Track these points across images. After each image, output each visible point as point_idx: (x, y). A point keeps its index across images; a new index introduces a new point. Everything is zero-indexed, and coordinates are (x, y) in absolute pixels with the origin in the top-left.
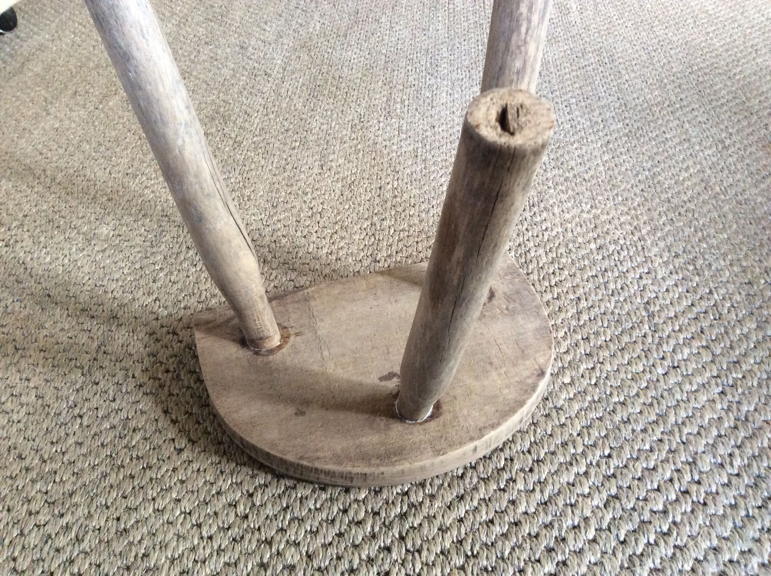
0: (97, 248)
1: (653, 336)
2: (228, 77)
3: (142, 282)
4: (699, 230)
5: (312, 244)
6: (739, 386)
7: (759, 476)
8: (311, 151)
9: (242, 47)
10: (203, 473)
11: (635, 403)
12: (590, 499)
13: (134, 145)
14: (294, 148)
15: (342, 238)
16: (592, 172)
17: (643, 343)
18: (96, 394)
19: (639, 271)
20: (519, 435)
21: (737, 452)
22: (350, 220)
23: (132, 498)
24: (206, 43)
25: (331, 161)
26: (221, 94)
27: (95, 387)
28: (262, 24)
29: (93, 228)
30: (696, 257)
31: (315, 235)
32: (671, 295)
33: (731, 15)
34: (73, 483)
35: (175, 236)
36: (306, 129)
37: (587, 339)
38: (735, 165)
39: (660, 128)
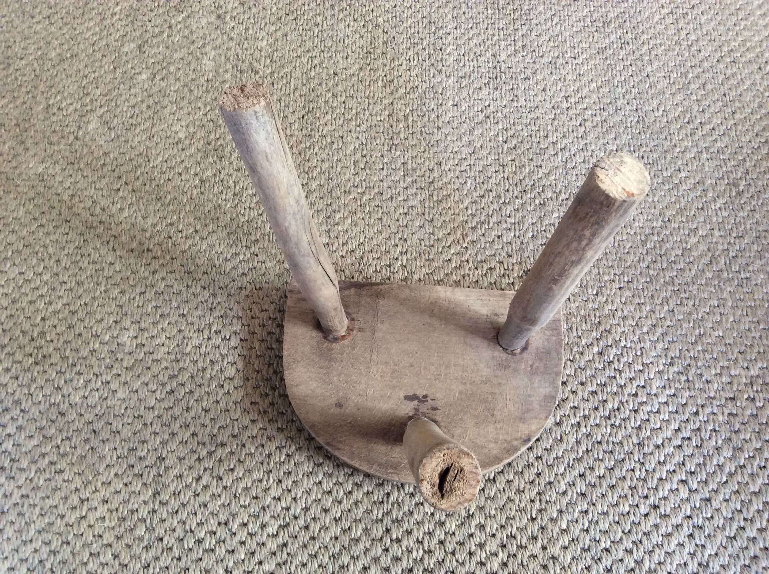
1: (640, 470)
4: (697, 325)
17: (631, 480)
30: (689, 365)
32: (662, 417)
38: (744, 223)
39: (675, 163)
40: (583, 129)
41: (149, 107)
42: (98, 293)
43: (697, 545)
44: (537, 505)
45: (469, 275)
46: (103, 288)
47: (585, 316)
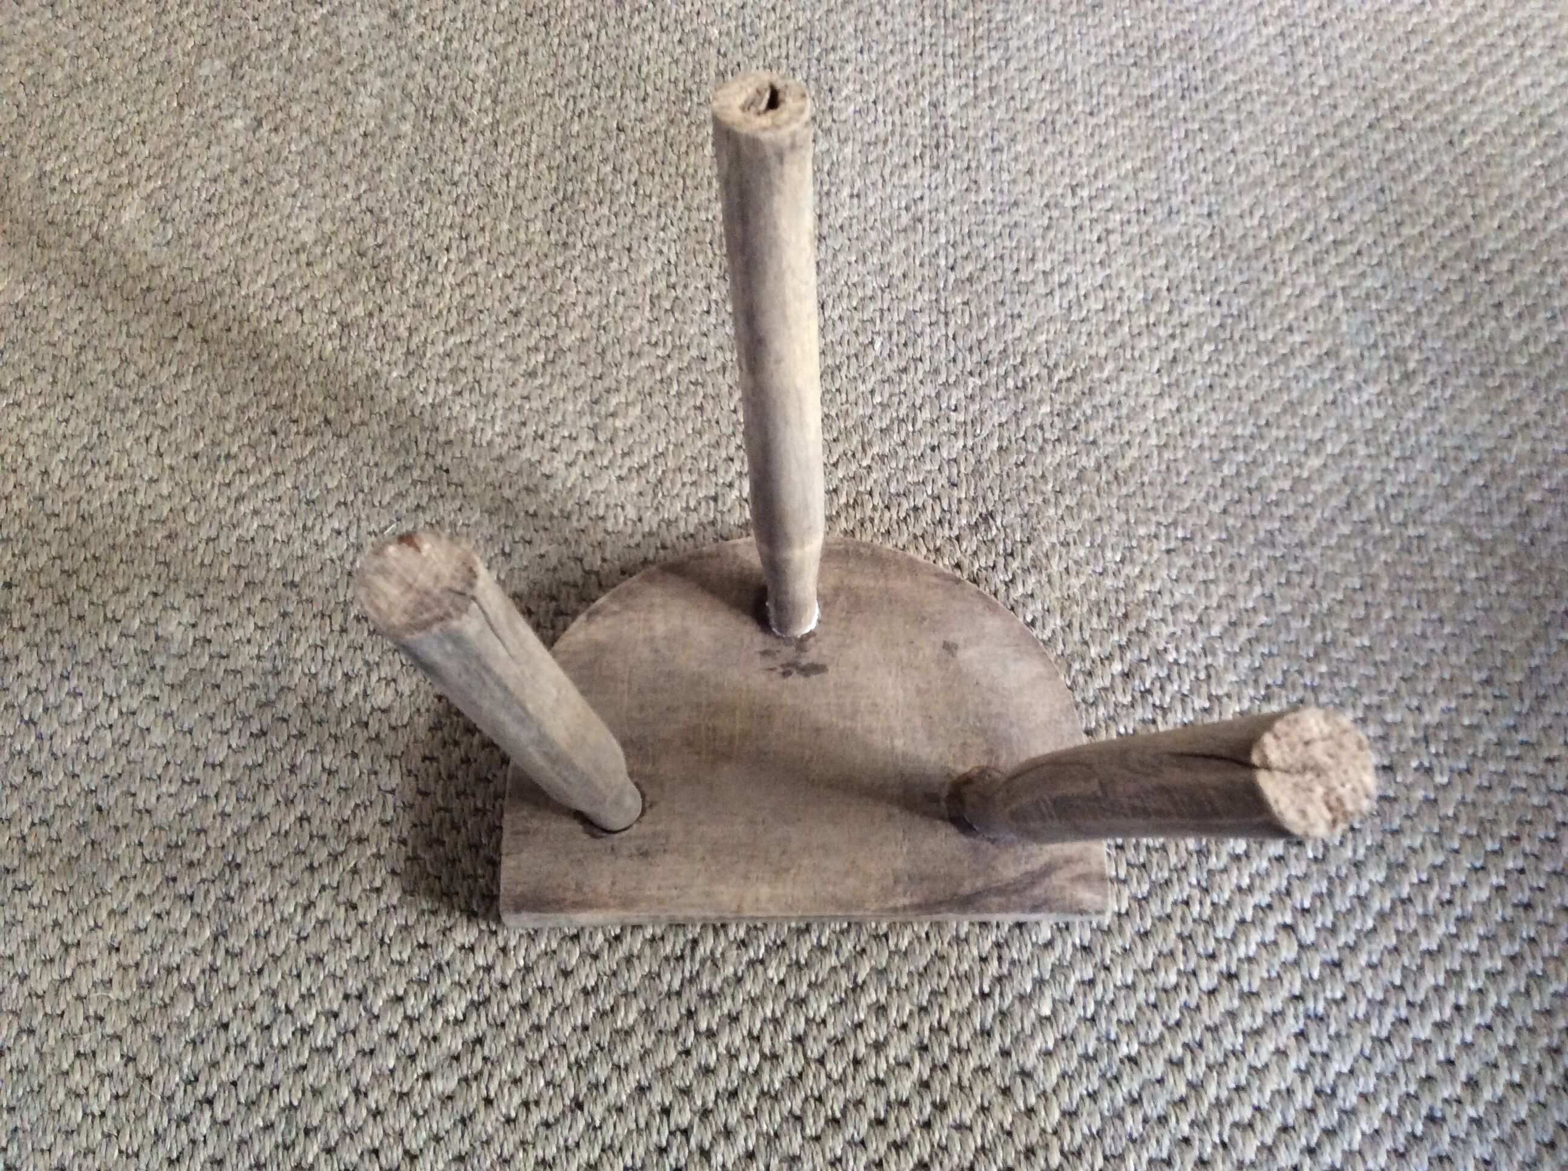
0: (169, 678)
1: (1201, 903)
4: (1318, 625)
8: (570, 383)
16: (1133, 453)
17: (1183, 920)
26: (363, 187)
27: (223, 1034)
29: (152, 620)
36: (555, 309)
38: (1417, 433)
39: (1282, 316)
40: (1102, 248)
41: (245, 182)
42: (121, 537)
43: (1313, 1054)
44: (993, 968)
45: (872, 520)
46: (133, 527)
47: (1098, 603)
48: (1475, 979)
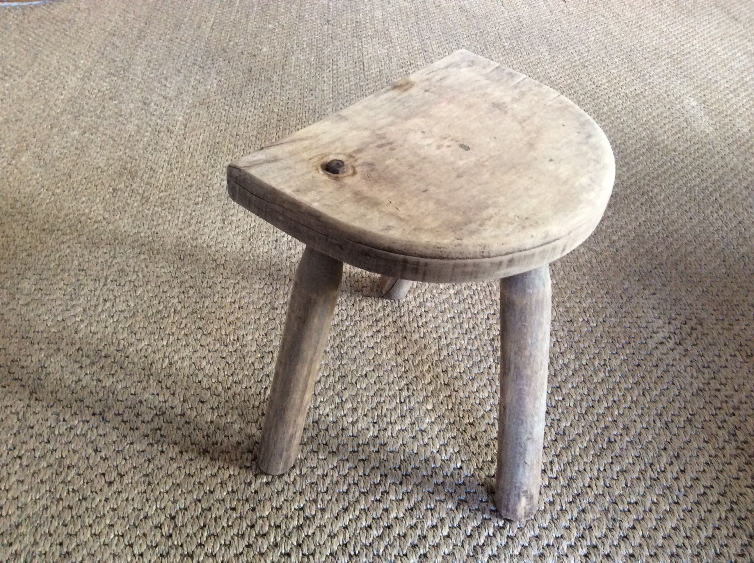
0: (21, 302)
2: (133, 133)
3: (65, 333)
5: (217, 294)
6: (559, 407)
7: (571, 478)
8: (213, 206)
9: (145, 103)
10: (131, 502)
11: (481, 423)
12: (445, 503)
13: (48, 201)
14: (197, 204)
15: (244, 288)
18: (32, 437)
19: (487, 312)
20: (391, 455)
21: (556, 459)
22: (250, 271)
23: (72, 526)
24: (110, 98)
25: (232, 216)
26: (128, 150)
27: (30, 430)
28: (162, 80)
29: (16, 283)
31: (219, 285)
33: (569, 81)
34: (18, 516)
35: (93, 289)
36: (207, 185)
37: (445, 372)
48: (620, 391)
